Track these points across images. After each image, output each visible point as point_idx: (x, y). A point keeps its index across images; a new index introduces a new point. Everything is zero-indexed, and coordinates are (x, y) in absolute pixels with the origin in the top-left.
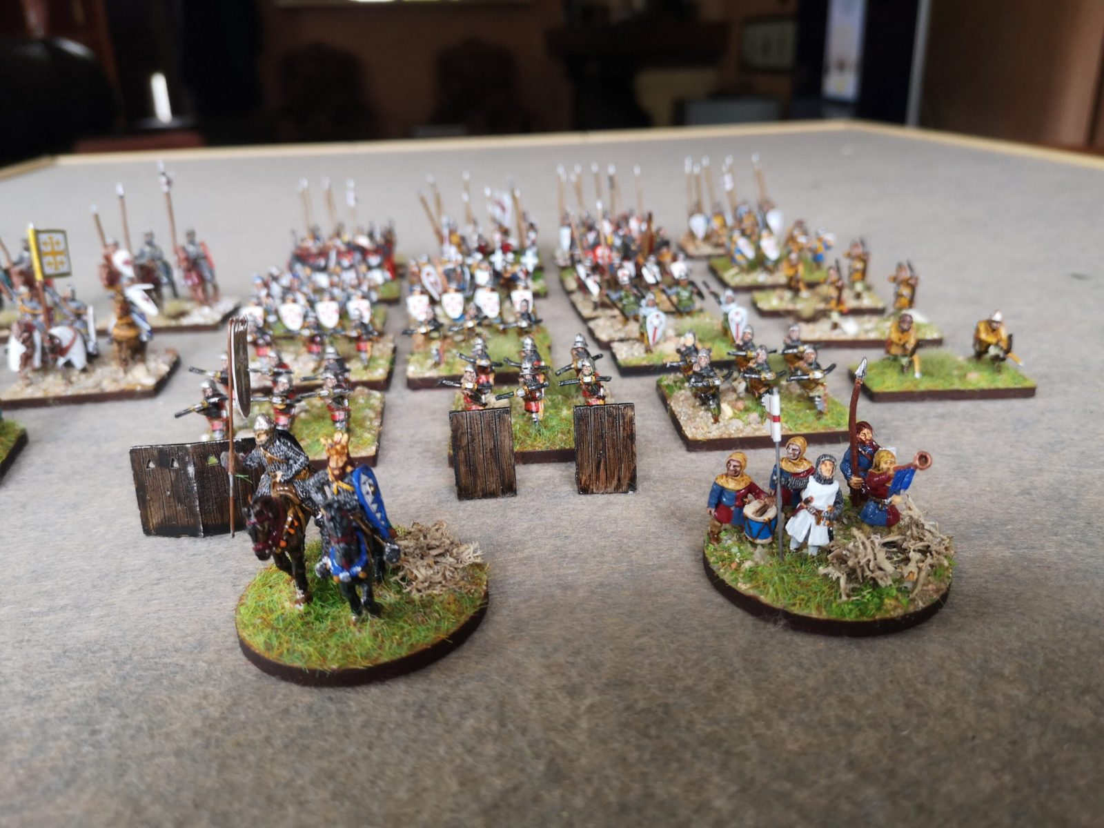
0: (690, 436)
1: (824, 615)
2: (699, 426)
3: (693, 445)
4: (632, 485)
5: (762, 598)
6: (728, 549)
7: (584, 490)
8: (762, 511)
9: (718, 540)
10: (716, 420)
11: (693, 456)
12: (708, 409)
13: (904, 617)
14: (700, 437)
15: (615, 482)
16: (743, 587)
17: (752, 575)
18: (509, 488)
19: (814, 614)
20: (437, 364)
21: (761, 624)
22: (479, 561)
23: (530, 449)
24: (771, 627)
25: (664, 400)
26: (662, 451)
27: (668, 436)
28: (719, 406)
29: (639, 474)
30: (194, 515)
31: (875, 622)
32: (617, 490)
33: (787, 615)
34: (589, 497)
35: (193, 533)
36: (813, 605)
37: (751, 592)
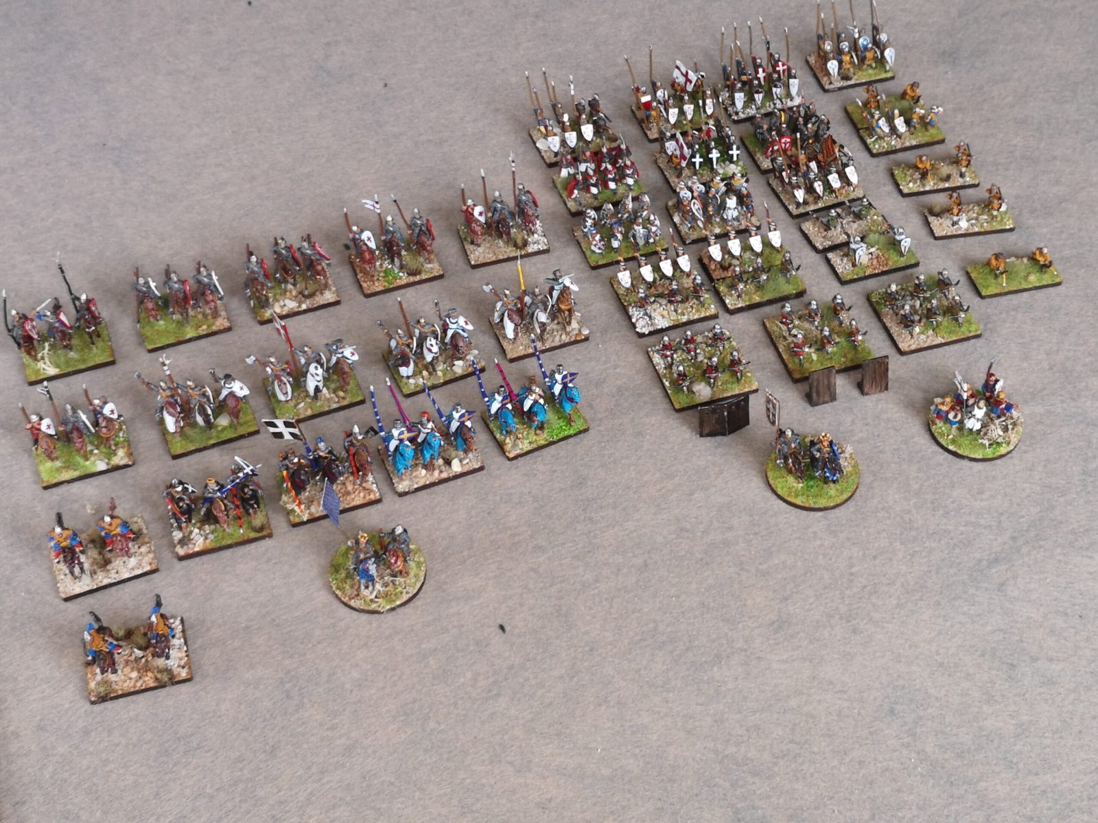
0: (902, 348)
1: (981, 457)
2: (906, 342)
3: (904, 354)
4: (886, 388)
6: (941, 429)
7: (863, 392)
9: (935, 423)
10: (912, 335)
11: (905, 359)
12: (907, 329)
14: (906, 348)
15: (879, 388)
16: (951, 448)
17: (953, 442)
18: (833, 399)
19: (978, 457)
20: (740, 295)
25: (877, 313)
28: (914, 328)
29: (888, 380)
30: (725, 428)
32: (881, 390)
34: (869, 397)
35: (723, 434)
36: (977, 453)
37: (955, 450)
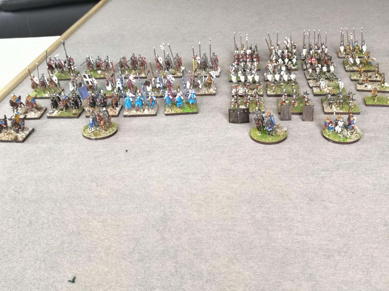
0: (325, 111)
1: (338, 141)
2: (327, 110)
3: (325, 113)
5: (329, 138)
6: (326, 131)
7: (303, 120)
8: (332, 126)
9: (325, 130)
10: (331, 108)
11: (325, 115)
12: (330, 106)
13: (350, 142)
14: (327, 112)
15: (309, 119)
16: (327, 137)
17: (329, 135)
18: (290, 119)
19: (336, 141)
20: (274, 91)
21: (328, 142)
22: (286, 130)
23: (294, 112)
24: (330, 142)
25: (322, 103)
26: (319, 114)
27: (321, 111)
28: (332, 106)
29: (314, 118)
30: (238, 120)
31: (345, 142)
32: (310, 121)
33: (332, 141)
34: (304, 122)
35: (237, 123)
36: (336, 139)
37: (328, 137)
